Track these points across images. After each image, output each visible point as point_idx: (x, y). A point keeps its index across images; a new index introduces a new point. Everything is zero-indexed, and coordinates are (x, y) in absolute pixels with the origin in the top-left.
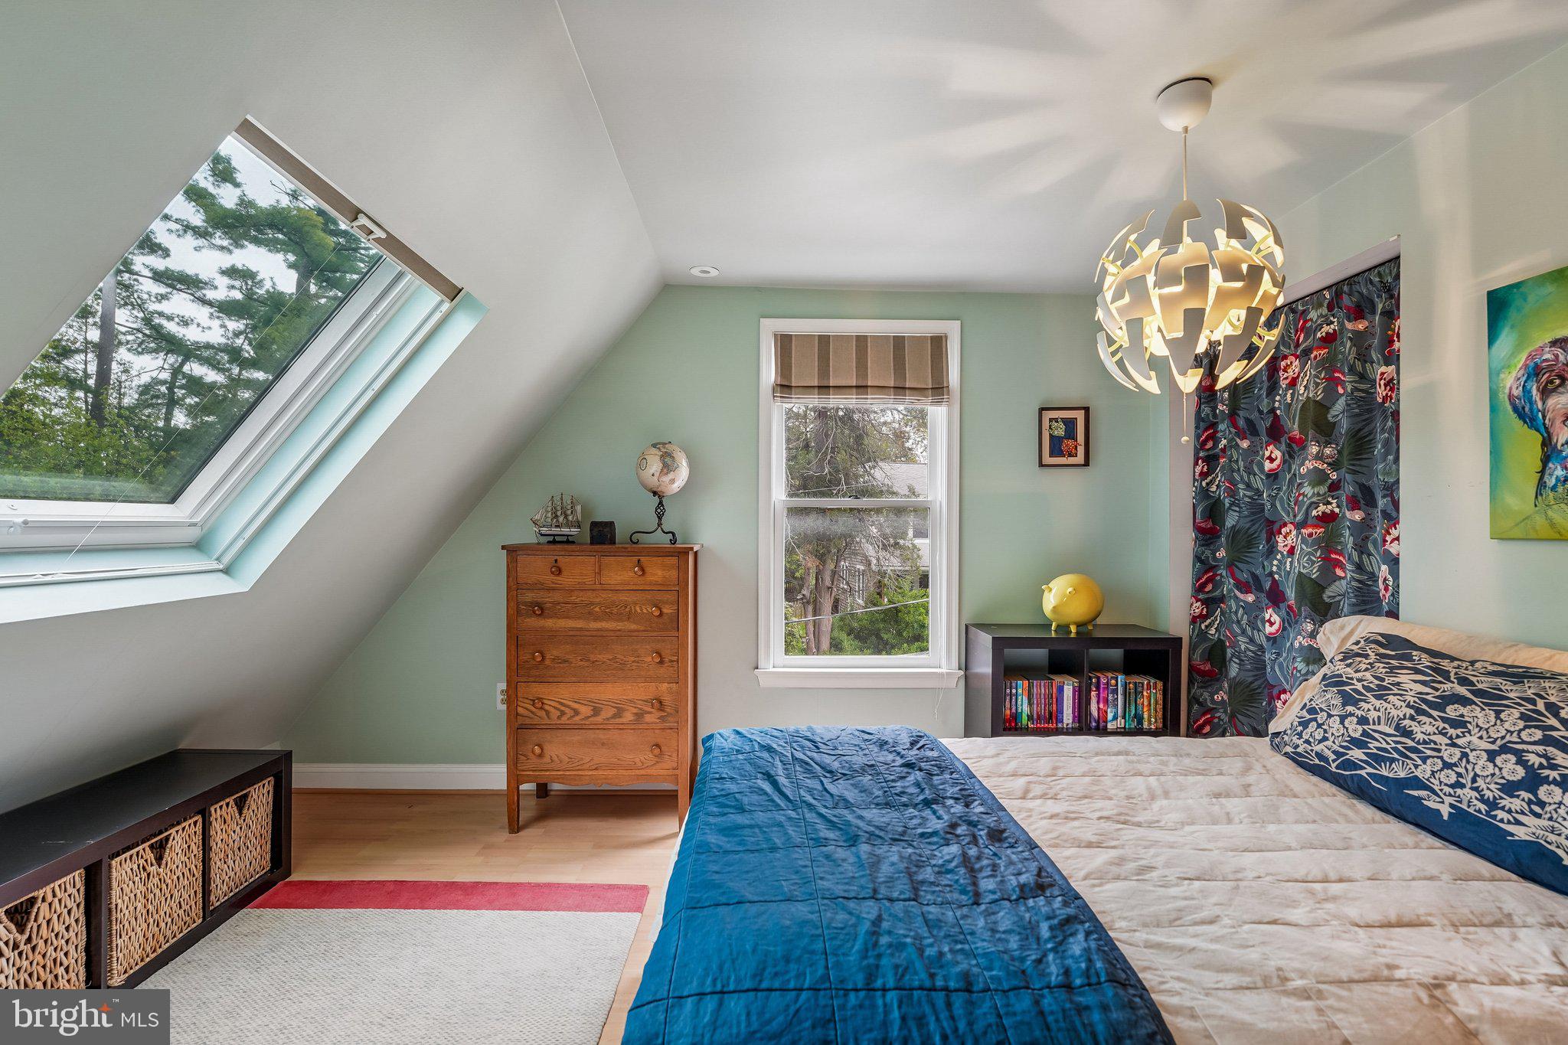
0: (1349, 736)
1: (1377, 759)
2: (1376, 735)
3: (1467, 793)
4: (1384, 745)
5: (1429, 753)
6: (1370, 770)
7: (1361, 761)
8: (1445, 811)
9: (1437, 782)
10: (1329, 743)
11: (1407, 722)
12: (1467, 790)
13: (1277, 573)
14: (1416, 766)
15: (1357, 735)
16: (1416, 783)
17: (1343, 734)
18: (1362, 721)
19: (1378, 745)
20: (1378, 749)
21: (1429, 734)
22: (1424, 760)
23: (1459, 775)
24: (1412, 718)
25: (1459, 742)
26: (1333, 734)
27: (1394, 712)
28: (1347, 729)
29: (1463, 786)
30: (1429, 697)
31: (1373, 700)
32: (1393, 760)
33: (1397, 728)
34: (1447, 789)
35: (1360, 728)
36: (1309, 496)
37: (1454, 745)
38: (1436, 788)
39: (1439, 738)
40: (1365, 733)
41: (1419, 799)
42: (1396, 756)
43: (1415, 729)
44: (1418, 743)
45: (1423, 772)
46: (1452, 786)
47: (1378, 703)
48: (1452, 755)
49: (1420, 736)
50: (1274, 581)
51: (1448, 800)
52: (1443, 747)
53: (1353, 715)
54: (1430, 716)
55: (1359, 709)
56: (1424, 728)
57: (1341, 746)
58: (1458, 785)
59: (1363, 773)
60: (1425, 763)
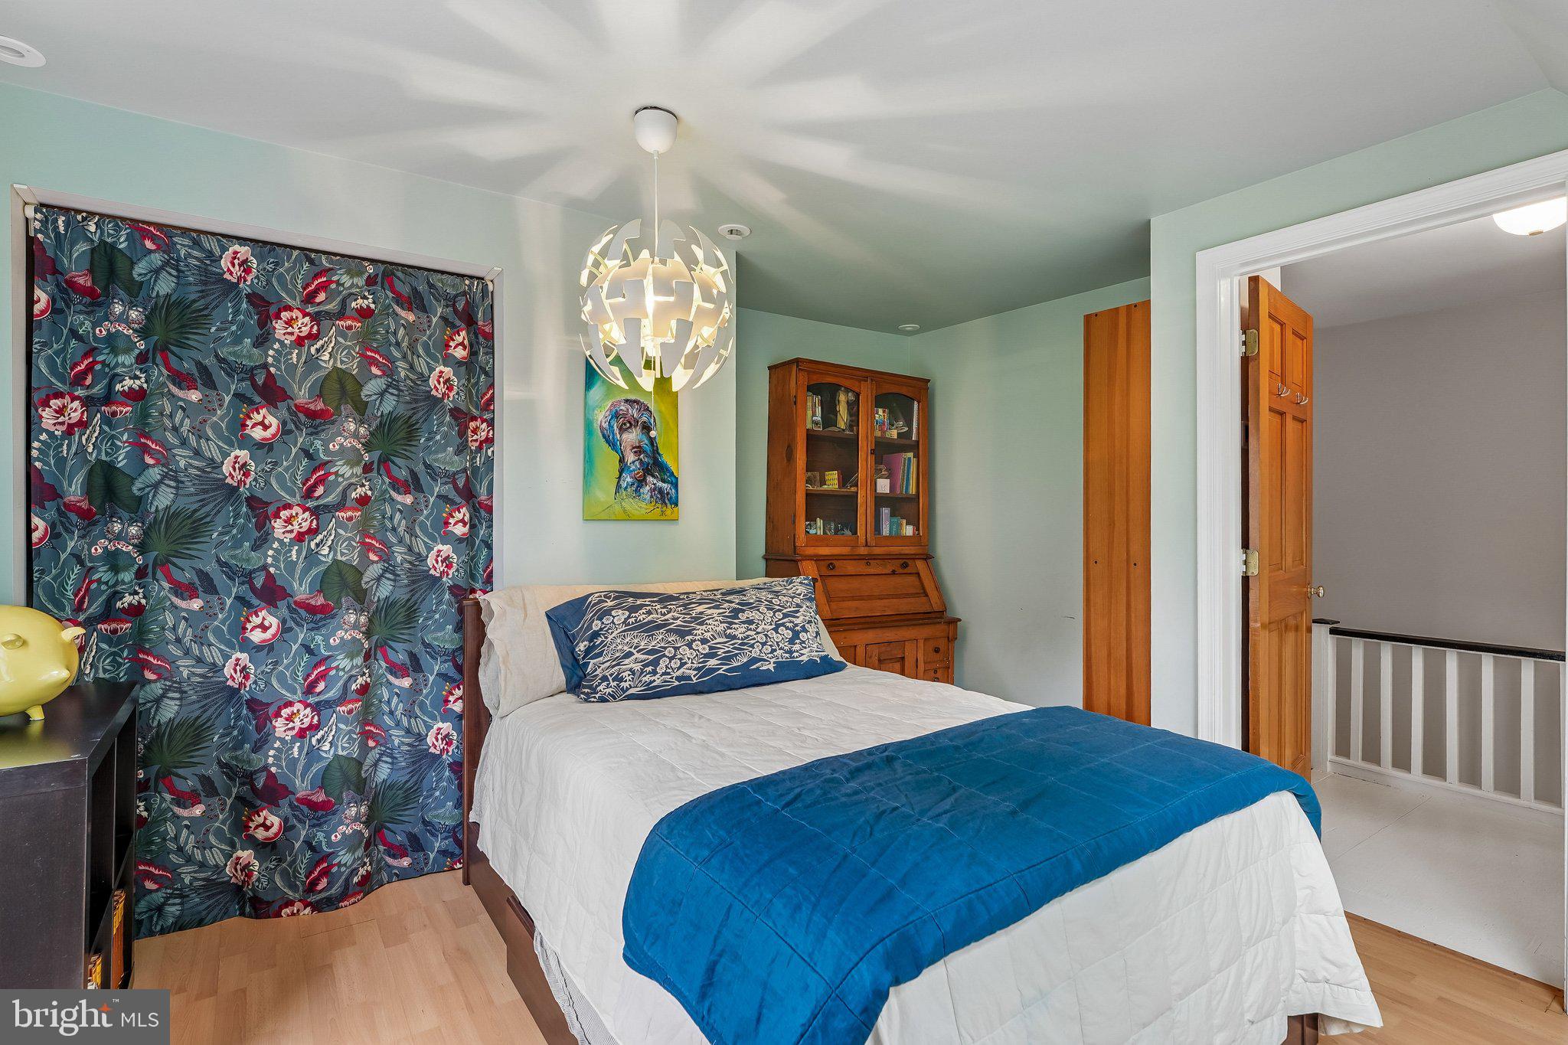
0: (702, 654)
1: (727, 659)
2: (718, 646)
3: (779, 652)
4: (727, 649)
5: (752, 642)
6: (725, 667)
7: (717, 665)
8: (771, 667)
9: (764, 655)
10: (689, 665)
11: (728, 631)
12: (778, 651)
13: (272, 565)
14: (751, 652)
15: (707, 651)
16: (755, 660)
17: (697, 655)
18: (704, 641)
19: (723, 651)
20: (724, 653)
21: (744, 633)
22: (752, 646)
23: (771, 646)
24: (729, 628)
25: (759, 630)
26: (689, 659)
27: (718, 629)
28: (698, 650)
29: (775, 650)
30: (726, 614)
31: (698, 627)
32: (736, 655)
33: (727, 636)
34: (770, 655)
35: (706, 646)
36: (346, 476)
37: (758, 633)
38: (765, 658)
39: (749, 633)
40: (711, 648)
41: (758, 668)
42: (737, 652)
43: (736, 633)
44: (742, 639)
45: (755, 653)
46: (770, 653)
47: (704, 627)
48: (761, 638)
49: (740, 636)
50: (269, 576)
51: (772, 661)
52: (755, 636)
53: (695, 640)
54: (736, 624)
55: (696, 635)
56: (739, 631)
57: (699, 663)
58: (773, 651)
59: (721, 672)
60: (754, 648)
